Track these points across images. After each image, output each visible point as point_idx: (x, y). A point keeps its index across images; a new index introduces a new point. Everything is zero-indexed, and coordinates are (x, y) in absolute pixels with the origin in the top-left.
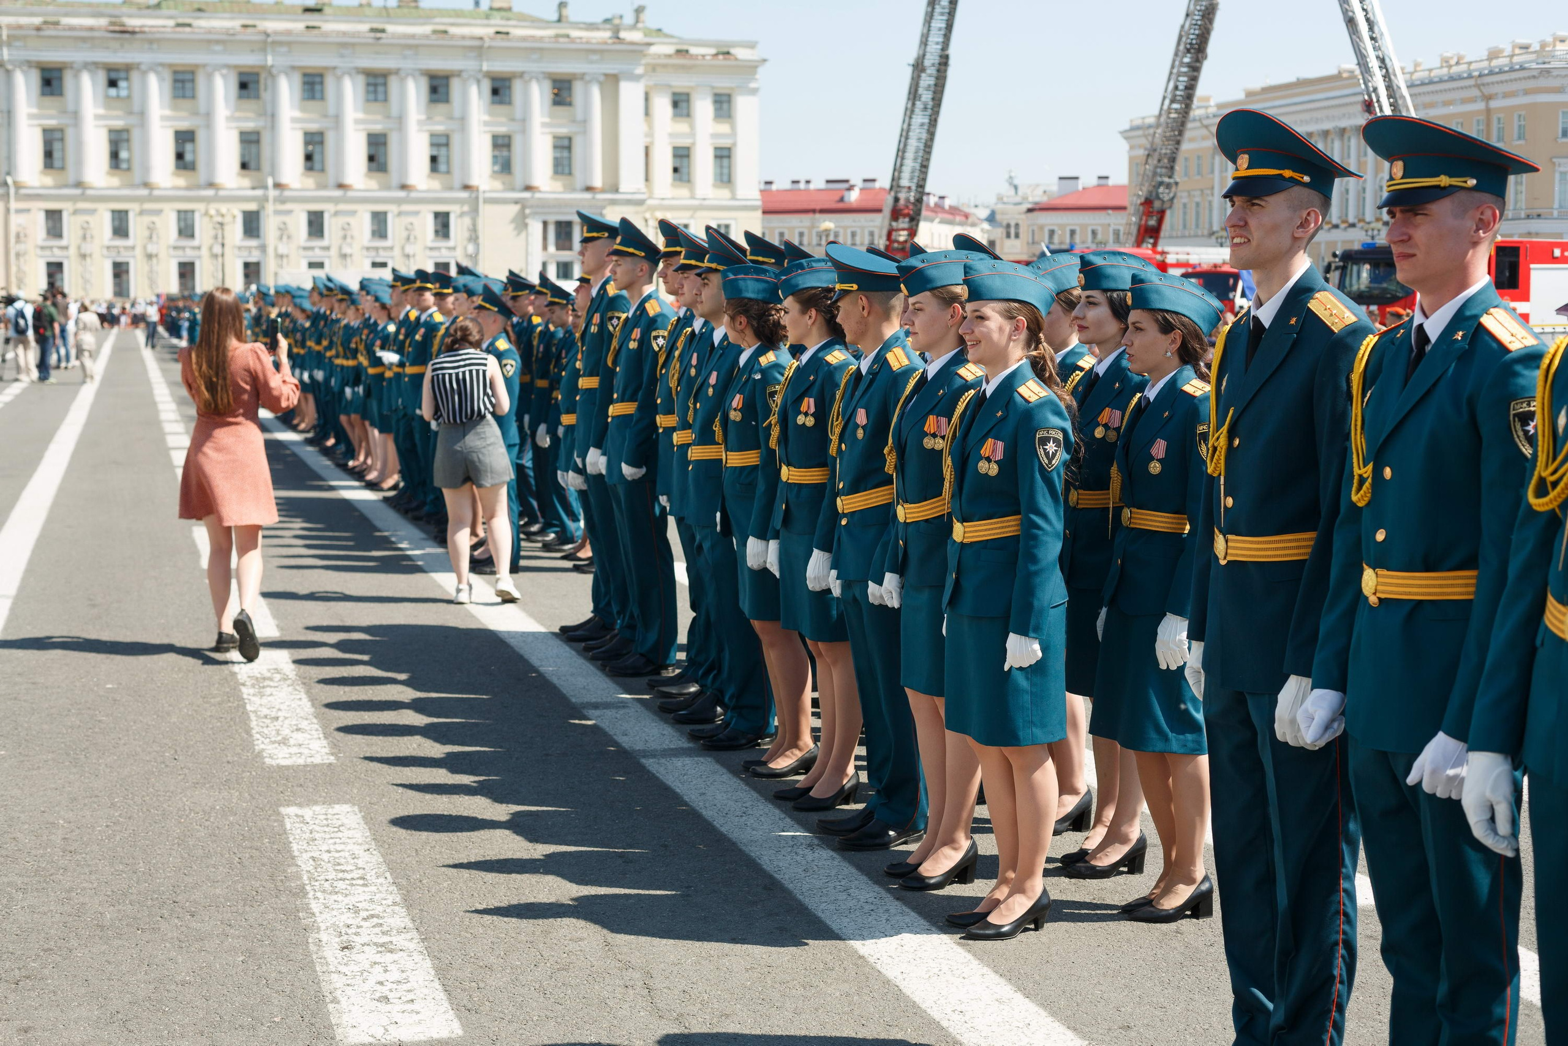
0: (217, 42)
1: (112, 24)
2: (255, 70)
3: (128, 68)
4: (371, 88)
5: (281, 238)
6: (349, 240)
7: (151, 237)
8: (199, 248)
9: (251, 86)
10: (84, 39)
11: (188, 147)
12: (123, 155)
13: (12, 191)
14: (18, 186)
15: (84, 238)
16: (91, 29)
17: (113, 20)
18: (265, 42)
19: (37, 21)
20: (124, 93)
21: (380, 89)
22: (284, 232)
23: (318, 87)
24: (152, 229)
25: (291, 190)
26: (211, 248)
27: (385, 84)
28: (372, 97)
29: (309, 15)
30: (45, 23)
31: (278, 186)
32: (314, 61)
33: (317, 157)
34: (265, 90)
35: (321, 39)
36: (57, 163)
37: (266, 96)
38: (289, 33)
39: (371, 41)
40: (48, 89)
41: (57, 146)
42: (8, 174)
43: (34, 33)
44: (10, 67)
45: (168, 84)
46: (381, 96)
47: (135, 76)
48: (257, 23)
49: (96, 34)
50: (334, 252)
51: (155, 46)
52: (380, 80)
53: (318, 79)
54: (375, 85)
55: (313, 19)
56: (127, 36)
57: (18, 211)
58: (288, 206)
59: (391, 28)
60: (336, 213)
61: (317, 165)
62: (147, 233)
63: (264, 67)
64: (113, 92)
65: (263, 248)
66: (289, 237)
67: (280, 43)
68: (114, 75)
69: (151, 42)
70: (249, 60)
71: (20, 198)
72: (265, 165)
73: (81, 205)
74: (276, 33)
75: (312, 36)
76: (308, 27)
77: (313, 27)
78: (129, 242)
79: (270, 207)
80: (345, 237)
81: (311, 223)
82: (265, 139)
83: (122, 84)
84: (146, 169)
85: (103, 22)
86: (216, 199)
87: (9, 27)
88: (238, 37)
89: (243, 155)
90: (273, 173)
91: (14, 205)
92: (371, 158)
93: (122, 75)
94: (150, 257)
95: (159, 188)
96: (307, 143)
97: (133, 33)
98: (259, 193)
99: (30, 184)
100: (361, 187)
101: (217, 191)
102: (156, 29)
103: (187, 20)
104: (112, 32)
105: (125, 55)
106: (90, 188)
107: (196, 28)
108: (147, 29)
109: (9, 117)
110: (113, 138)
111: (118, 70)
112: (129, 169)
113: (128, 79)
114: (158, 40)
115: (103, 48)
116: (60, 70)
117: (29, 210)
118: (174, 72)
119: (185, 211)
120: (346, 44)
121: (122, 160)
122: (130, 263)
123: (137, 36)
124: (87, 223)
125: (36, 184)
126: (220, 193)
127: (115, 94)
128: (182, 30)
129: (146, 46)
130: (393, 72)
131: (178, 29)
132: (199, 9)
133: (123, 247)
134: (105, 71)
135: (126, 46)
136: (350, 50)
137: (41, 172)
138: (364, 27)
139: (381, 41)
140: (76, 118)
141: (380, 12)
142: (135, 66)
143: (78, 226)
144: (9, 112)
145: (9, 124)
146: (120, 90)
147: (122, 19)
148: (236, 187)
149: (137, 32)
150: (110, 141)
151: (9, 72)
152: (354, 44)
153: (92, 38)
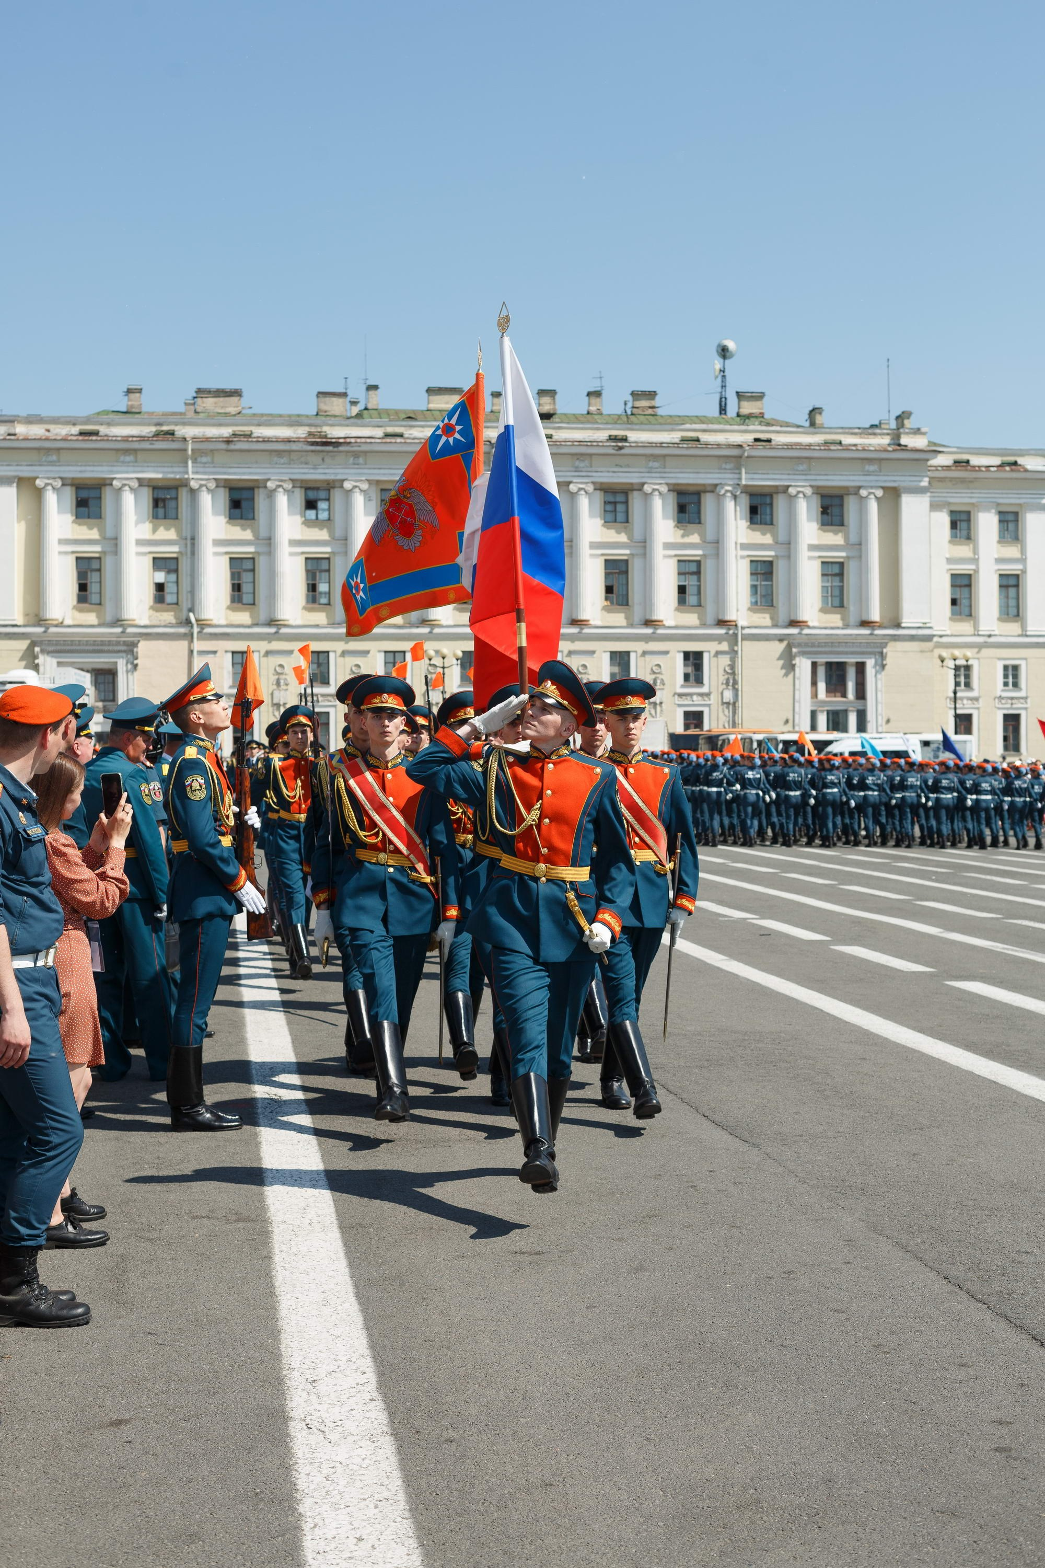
1: (310, 434)
3: (329, 486)
4: (609, 508)
10: (279, 453)
12: (323, 587)
13: (196, 630)
14: (202, 624)
15: (278, 683)
16: (288, 441)
17: (313, 429)
18: (489, 453)
19: (226, 432)
20: (323, 515)
21: (620, 508)
27: (626, 503)
28: (610, 517)
30: (235, 435)
35: (554, 450)
36: (247, 598)
39: (613, 452)
40: (237, 511)
41: (246, 578)
42: (191, 610)
43: (224, 446)
44: (194, 484)
46: (620, 517)
47: (337, 495)
49: (294, 447)
51: (361, 460)
52: (620, 498)
54: (615, 503)
56: (330, 448)
57: (201, 653)
59: (633, 436)
60: (570, 653)
64: (311, 514)
68: (312, 495)
69: (356, 455)
71: (203, 636)
73: (276, 645)
83: (322, 505)
85: (301, 432)
86: (432, 636)
87: (194, 439)
91: (198, 645)
92: (609, 590)
93: (322, 494)
97: (336, 444)
99: (215, 622)
100: (599, 623)
101: (432, 629)
102: (363, 440)
103: (398, 430)
104: (313, 444)
105: (327, 471)
106: (285, 626)
107: (408, 438)
108: (353, 440)
109: (193, 545)
110: (309, 568)
111: (317, 489)
112: (329, 604)
113: (328, 500)
114: (365, 452)
115: (302, 463)
116: (252, 489)
117: (215, 652)
118: (382, 490)
119: (394, 652)
120: (582, 455)
121: (321, 593)
122: (328, 713)
123: (341, 448)
124: (281, 666)
125: (223, 622)
126: (436, 631)
127: (314, 517)
128: (393, 440)
129: (351, 460)
130: (636, 487)
131: (388, 440)
132: (409, 418)
133: (323, 695)
134: (303, 490)
135: (328, 460)
136: (587, 463)
137: (229, 608)
138: (602, 435)
139: (623, 451)
140: (270, 544)
141: (615, 420)
142: (337, 484)
143: (272, 671)
144: (193, 539)
145: (193, 553)
146: (320, 512)
147: (326, 429)
148: (451, 623)
149: (341, 444)
150: (307, 571)
151: (193, 493)
152: (591, 455)
153: (290, 451)
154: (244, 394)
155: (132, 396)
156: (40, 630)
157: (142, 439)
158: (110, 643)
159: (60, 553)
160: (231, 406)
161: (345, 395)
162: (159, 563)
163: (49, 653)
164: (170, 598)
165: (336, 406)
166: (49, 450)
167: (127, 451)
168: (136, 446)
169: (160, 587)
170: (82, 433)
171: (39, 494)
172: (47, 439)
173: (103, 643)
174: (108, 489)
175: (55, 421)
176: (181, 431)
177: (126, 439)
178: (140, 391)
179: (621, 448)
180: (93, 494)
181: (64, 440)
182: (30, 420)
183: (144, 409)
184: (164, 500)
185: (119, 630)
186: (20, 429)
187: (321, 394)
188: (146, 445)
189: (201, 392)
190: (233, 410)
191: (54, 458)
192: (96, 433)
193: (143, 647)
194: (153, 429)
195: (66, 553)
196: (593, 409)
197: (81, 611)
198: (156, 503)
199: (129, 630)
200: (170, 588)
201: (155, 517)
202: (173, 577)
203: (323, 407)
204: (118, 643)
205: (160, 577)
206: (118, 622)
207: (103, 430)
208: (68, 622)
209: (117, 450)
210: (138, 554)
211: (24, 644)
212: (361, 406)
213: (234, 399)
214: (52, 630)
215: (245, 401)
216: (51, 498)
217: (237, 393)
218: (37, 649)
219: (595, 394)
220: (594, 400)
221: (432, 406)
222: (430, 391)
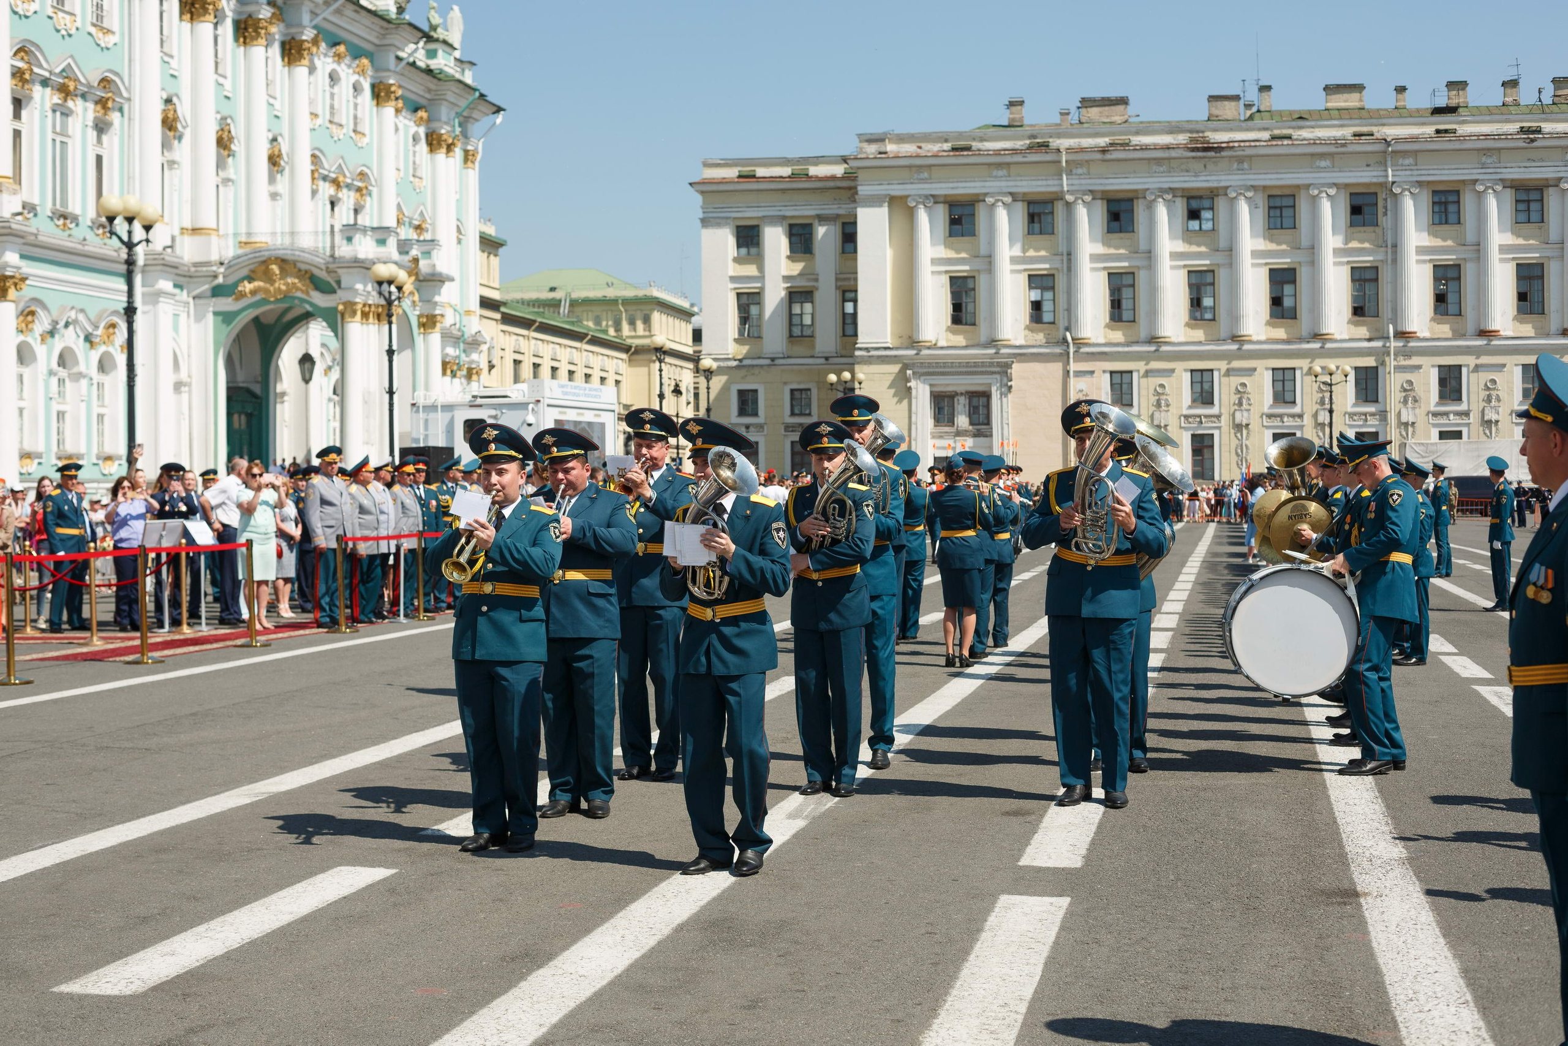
0: (1322, 156)
1: (1192, 140)
2: (1372, 190)
3: (1213, 194)
4: (1522, 207)
5: (1405, 402)
6: (1493, 403)
7: (1240, 404)
8: (1300, 416)
9: (1366, 210)
10: (1158, 161)
11: (1288, 289)
12: (1207, 302)
13: (1072, 350)
14: (1079, 343)
15: (1158, 405)
16: (1168, 148)
17: (1194, 135)
18: (1385, 152)
19: (1102, 141)
20: (1208, 226)
21: (1534, 206)
22: (1409, 394)
23: (1452, 208)
24: (1241, 392)
25: (1419, 339)
26: (1315, 416)
27: (1542, 200)
28: (1523, 217)
29: (1438, 118)
30: (1112, 144)
31: (1401, 335)
32: (1447, 173)
33: (1451, 298)
34: (1385, 214)
35: (1457, 146)
36: (1126, 315)
37: (1385, 221)
38: (1414, 139)
39: (1522, 144)
40: (1115, 224)
41: (1126, 293)
42: (1068, 329)
43: (1099, 156)
44: (1069, 198)
45: (1261, 213)
46: (1534, 216)
47: (1221, 204)
48: (1374, 129)
49: (1173, 154)
50: (1474, 418)
51: (1246, 165)
52: (1534, 196)
53: (1452, 198)
54: (1528, 201)
55: (1445, 122)
56: (1212, 154)
57: (1079, 374)
58: (1415, 361)
59: (1547, 127)
60: (1477, 368)
61: (1452, 308)
62: (1235, 398)
63: (1383, 185)
64: (1194, 225)
65: (1383, 415)
66: (1415, 400)
67: (1404, 153)
68: (1195, 204)
69: (1240, 160)
70: (1364, 176)
71: (1081, 357)
72: (1385, 310)
73: (1155, 365)
74: (1397, 140)
75: (1443, 144)
76: (1438, 131)
77: (1446, 131)
78: (1215, 410)
79: (1391, 362)
80: (1489, 399)
81: (1442, 382)
82: (1385, 276)
83: (1206, 215)
84: (1235, 317)
85: (1182, 138)
86: (1324, 353)
87: (1069, 150)
88: (1350, 148)
89: (1355, 298)
90: (1394, 321)
91: (1073, 367)
92: (1522, 297)
93: (1206, 203)
94: (1238, 427)
95: (1250, 342)
96: (1437, 279)
97: (1218, 149)
98: (1378, 344)
99: (1093, 341)
100: (1510, 333)
101: (1324, 344)
102: (1247, 144)
103: (1286, 132)
104: (1193, 150)
105: (1209, 178)
106: (1166, 343)
107: (1297, 140)
108: (1236, 144)
109: (1069, 260)
110: (1194, 281)
111: (1201, 197)
112: (1214, 320)
113: (1212, 209)
114: (1250, 157)
115: (1182, 171)
116: (1131, 200)
117: (1092, 372)
118: (1269, 196)
119: (1284, 369)
120: (1489, 149)
121: (1206, 308)
122: (1212, 435)
123: (1224, 154)
124: (1162, 386)
125: (1102, 340)
126: (1328, 345)
127: (1197, 228)
128: (1280, 143)
129: (1235, 166)
130: (1551, 183)
131: (1274, 143)
132: (1301, 118)
133: (1206, 416)
134: (1185, 200)
135: (1210, 166)
136: (1495, 158)
137: (1107, 326)
138: (1513, 127)
139: (1535, 144)
140: (1150, 258)
141: (1531, 110)
142: (1221, 192)
143: (1152, 391)
144: (1069, 254)
145: (1069, 269)
146: (1203, 222)
147: (1206, 134)
148: (1347, 337)
149: (1223, 148)
150: (1190, 285)
151: (1069, 205)
152: (1499, 149)
153: (1169, 159)
154: (1131, 101)
155: (1014, 109)
156: (913, 352)
157: (1015, 151)
158: (983, 364)
159: (933, 272)
160: (1116, 115)
161: (1236, 98)
162: (1035, 281)
163: (921, 375)
164: (1047, 317)
165: (1228, 110)
166: (920, 167)
167: (999, 166)
168: (1008, 159)
169: (1037, 306)
170: (954, 149)
171: (911, 213)
172: (918, 156)
173: (976, 365)
174: (981, 204)
175: (927, 138)
176: (1055, 143)
177: (997, 153)
178: (1021, 103)
179: (1533, 141)
180: (966, 211)
181: (935, 156)
182: (901, 139)
183: (1026, 122)
184: (1039, 215)
185: (992, 351)
186: (891, 148)
187: (1213, 98)
188: (1019, 158)
189: (1087, 103)
190: (1118, 119)
191: (926, 175)
192: (968, 148)
193: (1016, 369)
194: (1028, 142)
195: (940, 273)
196: (1509, 100)
197: (954, 333)
198: (1032, 218)
199: (1004, 351)
200: (1047, 306)
201: (1030, 232)
202: (1048, 295)
203: (1215, 112)
204: (991, 364)
205: (1035, 295)
206: (993, 342)
207: (976, 145)
208: (942, 343)
209: (989, 165)
210: (1012, 271)
211: (895, 368)
212: (1254, 109)
213: (1121, 108)
214: (925, 352)
215: (1131, 109)
216: (923, 217)
217: (1123, 101)
218: (909, 372)
219: (1511, 84)
220: (1509, 91)
221: (1330, 105)
222: (1327, 89)
